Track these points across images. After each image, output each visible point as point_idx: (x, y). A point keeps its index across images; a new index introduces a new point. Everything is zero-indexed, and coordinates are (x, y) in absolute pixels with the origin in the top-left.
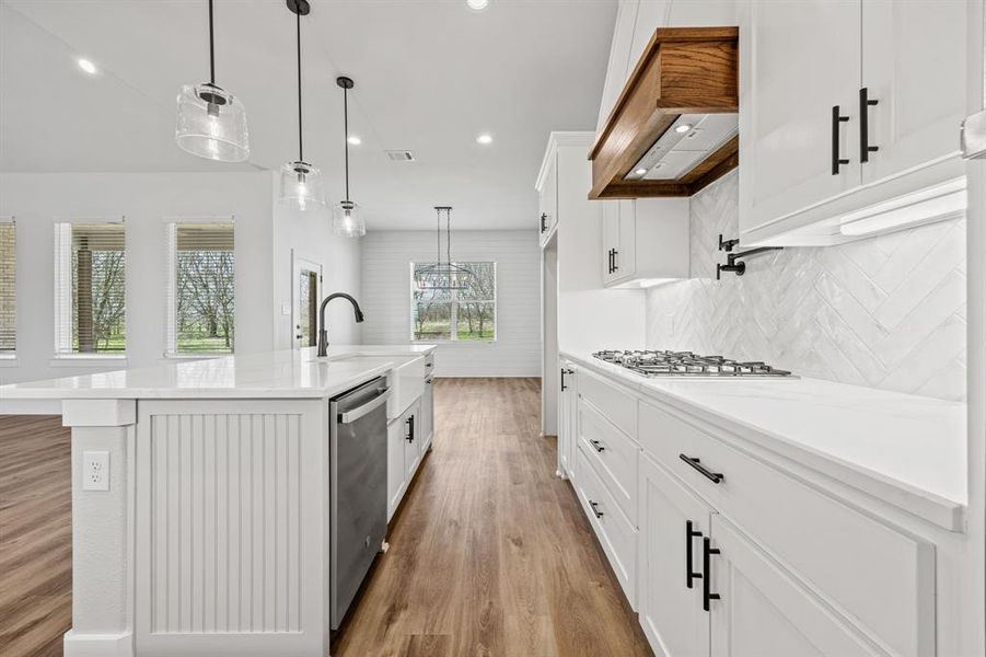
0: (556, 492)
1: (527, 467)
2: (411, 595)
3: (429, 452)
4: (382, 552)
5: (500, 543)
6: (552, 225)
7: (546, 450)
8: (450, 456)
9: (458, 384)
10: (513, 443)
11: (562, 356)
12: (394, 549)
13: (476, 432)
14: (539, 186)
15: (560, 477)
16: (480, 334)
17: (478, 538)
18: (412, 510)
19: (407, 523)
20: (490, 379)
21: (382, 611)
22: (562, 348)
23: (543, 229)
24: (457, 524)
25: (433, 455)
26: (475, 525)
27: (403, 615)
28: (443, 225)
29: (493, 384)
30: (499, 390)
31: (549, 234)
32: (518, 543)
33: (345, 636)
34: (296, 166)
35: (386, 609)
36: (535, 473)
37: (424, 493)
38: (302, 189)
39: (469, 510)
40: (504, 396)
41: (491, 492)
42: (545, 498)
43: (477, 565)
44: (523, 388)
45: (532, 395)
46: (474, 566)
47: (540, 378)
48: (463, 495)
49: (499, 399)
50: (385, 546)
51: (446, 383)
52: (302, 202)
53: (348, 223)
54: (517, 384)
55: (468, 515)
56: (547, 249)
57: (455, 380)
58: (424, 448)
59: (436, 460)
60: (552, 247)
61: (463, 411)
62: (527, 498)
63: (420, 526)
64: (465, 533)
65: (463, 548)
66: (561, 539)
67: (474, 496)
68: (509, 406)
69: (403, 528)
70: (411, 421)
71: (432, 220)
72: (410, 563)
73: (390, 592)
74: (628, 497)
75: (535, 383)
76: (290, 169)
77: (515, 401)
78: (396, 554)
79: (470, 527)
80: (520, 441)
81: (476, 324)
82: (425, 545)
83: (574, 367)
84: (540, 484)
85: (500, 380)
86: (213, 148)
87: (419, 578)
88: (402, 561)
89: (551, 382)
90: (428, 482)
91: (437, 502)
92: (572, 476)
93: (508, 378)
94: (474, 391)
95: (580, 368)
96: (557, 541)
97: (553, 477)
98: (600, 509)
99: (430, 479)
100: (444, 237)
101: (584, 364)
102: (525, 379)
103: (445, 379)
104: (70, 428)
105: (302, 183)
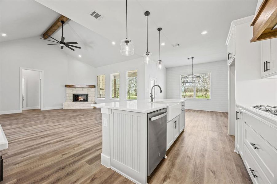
0: (234, 158)
1: (220, 145)
2: (172, 175)
3: (183, 132)
4: (165, 159)
5: (206, 170)
6: (233, 56)
7: (230, 140)
8: (190, 135)
9: (196, 112)
10: (215, 135)
11: (237, 106)
12: (168, 159)
13: (201, 128)
14: (227, 43)
15: (236, 153)
16: (206, 96)
17: (197, 165)
18: (175, 148)
19: (173, 152)
20: (208, 112)
21: (163, 176)
22: (237, 103)
23: (229, 58)
24: (190, 158)
25: (184, 133)
26: (196, 160)
27: (168, 180)
28: (191, 63)
29: (209, 113)
30: (211, 115)
31: (231, 60)
32: (214, 172)
33: (152, 179)
34: (146, 54)
35: (164, 176)
36: (224, 148)
37: (180, 144)
38: (147, 59)
39: (195, 154)
40: (213, 118)
41: (204, 150)
42: (228, 159)
43: (196, 174)
44: (221, 116)
45: (225, 119)
46: (194, 174)
47: (228, 113)
48: (193, 148)
49: (210, 119)
50: (166, 157)
51: (192, 111)
52: (147, 62)
53: (160, 66)
54: (219, 114)
55: (194, 155)
56: (231, 66)
57: (195, 111)
58: (181, 130)
59: (185, 134)
60: (233, 65)
61: (196, 121)
62: (219, 157)
63: (177, 155)
64: (192, 161)
65: (191, 167)
66: (234, 178)
67: (197, 150)
68: (215, 121)
69: (172, 153)
70: (175, 122)
71: (187, 62)
72: (173, 165)
73: (166, 171)
74: (273, 176)
75: (226, 115)
76: (145, 54)
77: (217, 120)
78: (169, 160)
79: (194, 160)
80: (218, 135)
81: (204, 94)
82: (178, 161)
83: (243, 111)
84: (226, 153)
85: (212, 112)
86: (127, 53)
87: (175, 171)
88: (170, 163)
89: (232, 115)
90: (182, 141)
91: (184, 148)
92: (241, 154)
93: (215, 112)
94: (202, 115)
95: (246, 112)
96: (232, 179)
97: (233, 152)
98: (256, 174)
99: (183, 140)
100: (191, 67)
101: (247, 110)
102: (223, 113)
103: (191, 110)
104: (102, 113)
105: (147, 58)
